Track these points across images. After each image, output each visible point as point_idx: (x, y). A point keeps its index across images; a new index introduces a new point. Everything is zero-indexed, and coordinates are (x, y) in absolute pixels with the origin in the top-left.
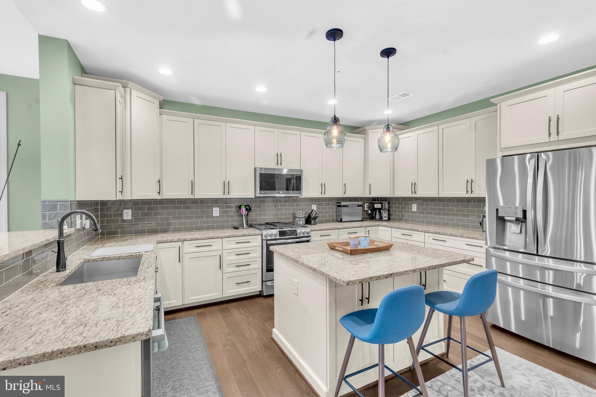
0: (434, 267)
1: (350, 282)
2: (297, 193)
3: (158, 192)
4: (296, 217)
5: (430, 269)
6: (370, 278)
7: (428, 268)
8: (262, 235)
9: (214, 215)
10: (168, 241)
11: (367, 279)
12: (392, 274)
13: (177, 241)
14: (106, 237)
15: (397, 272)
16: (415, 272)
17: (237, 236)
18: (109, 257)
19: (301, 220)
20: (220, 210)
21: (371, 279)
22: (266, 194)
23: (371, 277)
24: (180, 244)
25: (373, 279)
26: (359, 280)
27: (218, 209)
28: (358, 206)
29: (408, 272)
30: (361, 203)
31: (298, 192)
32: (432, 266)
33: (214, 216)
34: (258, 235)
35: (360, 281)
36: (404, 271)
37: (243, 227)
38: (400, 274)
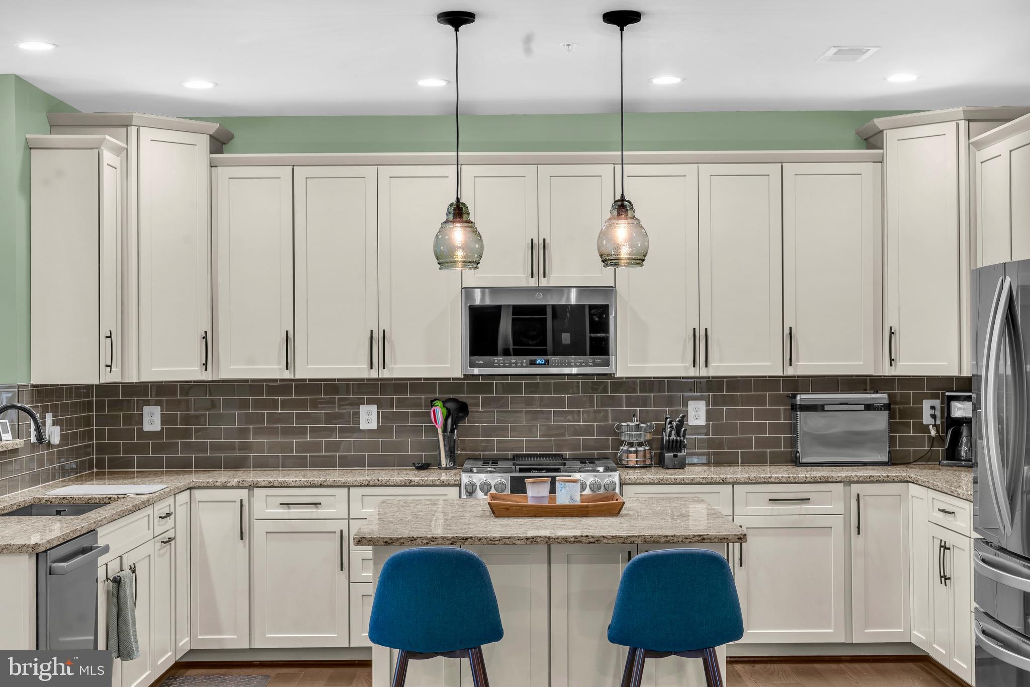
0: (591, 540)
1: (364, 540)
2: (593, 362)
3: (204, 364)
4: (621, 443)
5: (580, 542)
6: (409, 538)
7: (573, 539)
8: (459, 485)
9: (364, 426)
10: (217, 484)
11: (402, 540)
12: (467, 539)
13: (238, 487)
14: (108, 471)
15: (480, 536)
16: (532, 542)
17: (388, 483)
18: (71, 498)
19: (631, 452)
20: (378, 413)
21: (412, 540)
22: (492, 365)
23: (413, 537)
24: (243, 494)
25: (419, 541)
26: (383, 538)
27: (374, 408)
28: (869, 407)
29: (512, 540)
30: (885, 396)
31: (599, 359)
32: (587, 536)
33: (361, 428)
34: (449, 485)
35: (388, 540)
36: (500, 537)
37: (440, 464)
38: (490, 542)
